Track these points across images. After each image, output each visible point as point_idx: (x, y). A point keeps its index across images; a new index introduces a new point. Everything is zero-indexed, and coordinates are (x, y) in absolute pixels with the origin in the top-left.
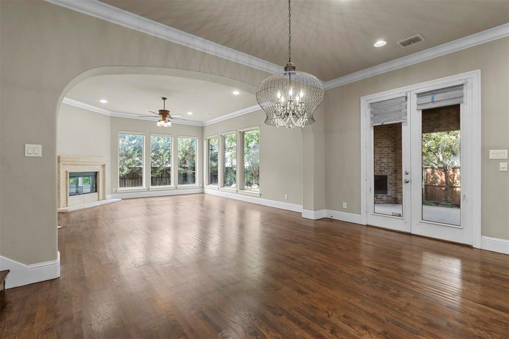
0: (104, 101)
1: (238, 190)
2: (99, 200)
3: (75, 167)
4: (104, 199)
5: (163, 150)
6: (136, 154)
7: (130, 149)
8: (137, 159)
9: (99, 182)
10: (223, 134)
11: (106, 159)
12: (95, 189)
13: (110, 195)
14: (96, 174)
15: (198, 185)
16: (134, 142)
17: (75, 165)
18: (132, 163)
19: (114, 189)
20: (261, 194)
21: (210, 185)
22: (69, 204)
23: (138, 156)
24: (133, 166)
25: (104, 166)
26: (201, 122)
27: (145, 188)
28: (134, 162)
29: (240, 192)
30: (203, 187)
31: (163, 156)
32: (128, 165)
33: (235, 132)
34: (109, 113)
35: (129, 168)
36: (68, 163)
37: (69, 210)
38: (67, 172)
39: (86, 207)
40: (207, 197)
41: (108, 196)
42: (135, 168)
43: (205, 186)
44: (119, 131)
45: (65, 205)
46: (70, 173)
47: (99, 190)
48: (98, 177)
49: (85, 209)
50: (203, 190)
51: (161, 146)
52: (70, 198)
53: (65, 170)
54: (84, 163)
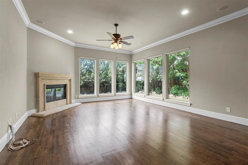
0: (70, 32)
1: (165, 99)
2: (67, 104)
3: (51, 81)
4: (70, 103)
5: (102, 71)
6: (87, 74)
7: (84, 71)
8: (87, 76)
9: (67, 91)
10: (148, 58)
11: (72, 76)
12: (65, 97)
13: (75, 100)
14: (65, 86)
15: (128, 93)
16: (86, 67)
17: (51, 79)
18: (85, 79)
19: (77, 96)
20: (191, 104)
21: (136, 93)
22: (46, 109)
23: (88, 75)
24: (86, 80)
25: (70, 80)
26: (131, 52)
27: (96, 95)
28: (86, 78)
29: (165, 100)
30: (131, 94)
31: (102, 75)
32: (83, 80)
33: (161, 55)
34: (73, 44)
35: (84, 82)
36: (45, 78)
37: (45, 115)
38: (44, 84)
39: (58, 111)
40: (134, 101)
41: (73, 101)
42: (86, 81)
43: (133, 94)
44: (80, 57)
45: (43, 110)
46: (46, 85)
47: (67, 97)
48: (66, 88)
49: (57, 113)
50: (131, 97)
51: (101, 69)
52: (46, 104)
53: (43, 83)
54: (57, 78)
